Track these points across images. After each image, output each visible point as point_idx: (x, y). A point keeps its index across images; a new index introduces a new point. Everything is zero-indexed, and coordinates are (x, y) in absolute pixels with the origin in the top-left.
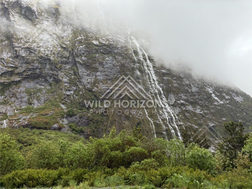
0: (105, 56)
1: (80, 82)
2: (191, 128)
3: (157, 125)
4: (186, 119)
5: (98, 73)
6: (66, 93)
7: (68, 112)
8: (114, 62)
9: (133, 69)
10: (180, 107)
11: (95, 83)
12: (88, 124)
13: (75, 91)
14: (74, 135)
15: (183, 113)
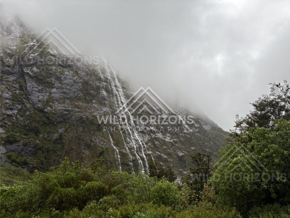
0: (64, 70)
1: (28, 99)
2: (159, 158)
3: (124, 155)
4: (155, 148)
5: (54, 90)
6: (7, 112)
7: (8, 137)
8: (75, 78)
9: (98, 88)
10: (149, 135)
11: (48, 102)
12: (34, 154)
13: (19, 110)
14: (13, 168)
15: (152, 140)
